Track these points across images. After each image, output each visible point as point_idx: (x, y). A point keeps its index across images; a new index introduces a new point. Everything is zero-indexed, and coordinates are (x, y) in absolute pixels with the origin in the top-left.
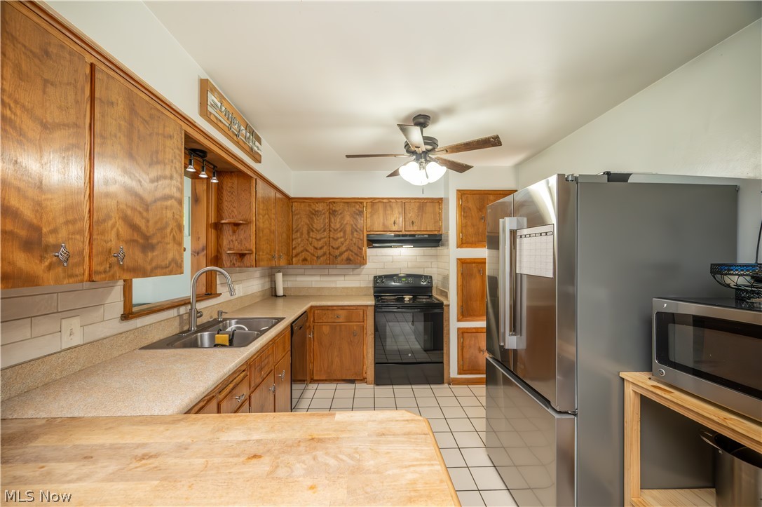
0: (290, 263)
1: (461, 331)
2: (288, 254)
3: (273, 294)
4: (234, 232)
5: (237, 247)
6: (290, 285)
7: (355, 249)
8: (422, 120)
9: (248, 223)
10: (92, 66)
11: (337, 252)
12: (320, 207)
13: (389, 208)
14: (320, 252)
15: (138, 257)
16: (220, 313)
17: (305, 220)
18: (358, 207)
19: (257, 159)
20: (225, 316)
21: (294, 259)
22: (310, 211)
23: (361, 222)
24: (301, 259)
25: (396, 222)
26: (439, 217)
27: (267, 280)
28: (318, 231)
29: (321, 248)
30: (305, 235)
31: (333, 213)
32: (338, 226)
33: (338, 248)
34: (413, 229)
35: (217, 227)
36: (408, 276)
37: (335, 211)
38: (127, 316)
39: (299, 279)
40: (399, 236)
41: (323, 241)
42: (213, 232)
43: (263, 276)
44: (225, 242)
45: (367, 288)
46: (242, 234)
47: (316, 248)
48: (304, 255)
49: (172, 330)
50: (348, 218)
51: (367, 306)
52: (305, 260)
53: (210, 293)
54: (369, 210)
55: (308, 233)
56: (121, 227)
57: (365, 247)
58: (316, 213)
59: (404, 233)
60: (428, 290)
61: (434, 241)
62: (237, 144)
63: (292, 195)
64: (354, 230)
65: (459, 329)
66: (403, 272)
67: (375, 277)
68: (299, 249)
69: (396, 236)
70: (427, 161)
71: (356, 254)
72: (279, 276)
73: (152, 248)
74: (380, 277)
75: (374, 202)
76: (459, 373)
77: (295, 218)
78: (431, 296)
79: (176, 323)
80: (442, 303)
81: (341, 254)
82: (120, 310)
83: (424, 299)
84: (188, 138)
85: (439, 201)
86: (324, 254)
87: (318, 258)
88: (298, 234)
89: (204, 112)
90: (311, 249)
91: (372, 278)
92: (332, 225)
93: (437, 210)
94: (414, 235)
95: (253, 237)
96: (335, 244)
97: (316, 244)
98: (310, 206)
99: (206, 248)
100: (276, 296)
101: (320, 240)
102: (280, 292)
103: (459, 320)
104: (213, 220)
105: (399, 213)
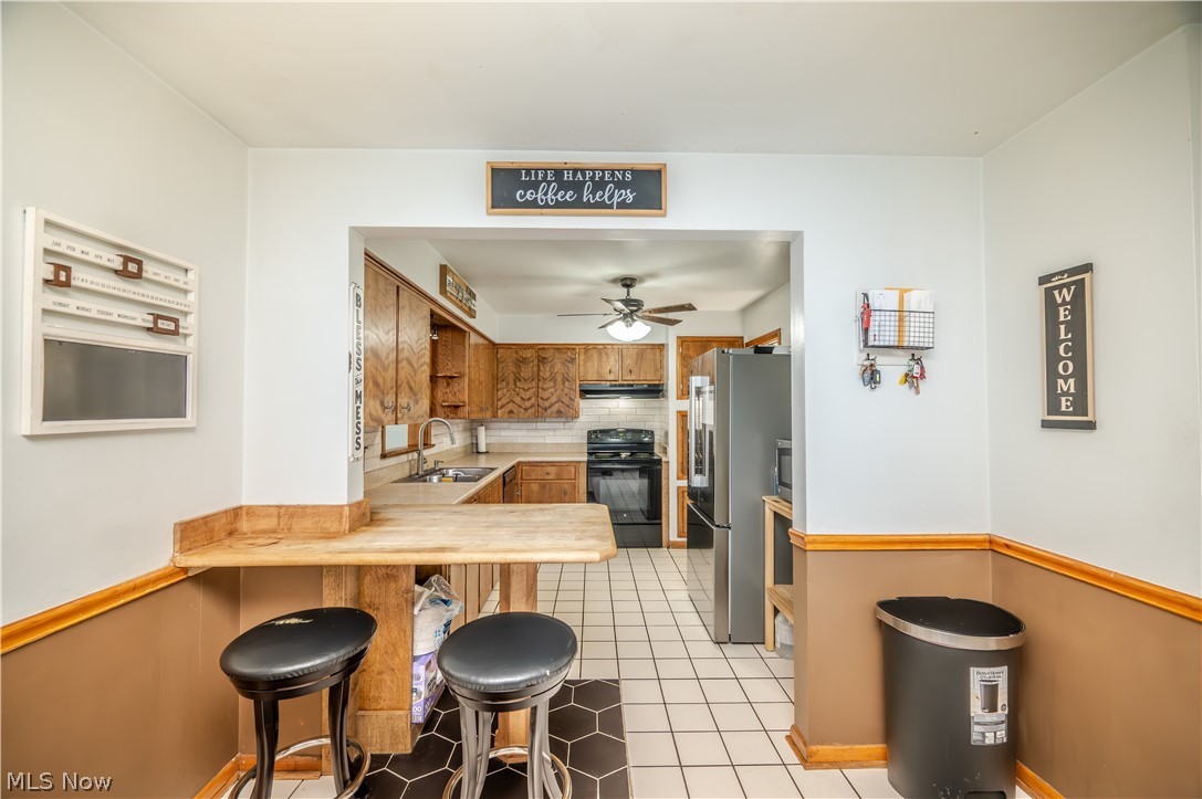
0: (495, 415)
1: (681, 490)
2: (492, 406)
3: (473, 450)
4: (448, 385)
5: (452, 400)
6: (493, 440)
7: (566, 400)
8: (628, 282)
9: (461, 376)
10: (398, 287)
11: (547, 404)
12: (528, 354)
13: (603, 355)
14: (528, 404)
16: (436, 462)
17: (512, 368)
18: (569, 353)
19: (472, 314)
20: (440, 466)
21: (499, 411)
22: (518, 360)
23: (573, 369)
24: (507, 411)
25: (611, 370)
26: (661, 367)
27: (468, 434)
28: (525, 380)
29: (529, 399)
30: (511, 385)
31: (542, 360)
32: (548, 374)
33: (547, 399)
34: (630, 378)
35: (433, 379)
36: (628, 431)
37: (544, 358)
38: (384, 456)
39: (503, 433)
40: (615, 386)
41: (531, 391)
43: (465, 430)
44: (439, 395)
45: (580, 444)
46: (456, 386)
47: (523, 399)
48: (511, 406)
49: (405, 472)
50: (558, 367)
51: (579, 462)
52: (511, 412)
53: (427, 443)
54: (582, 357)
55: (515, 382)
57: (578, 398)
58: (524, 361)
59: (621, 382)
60: (649, 447)
61: (655, 391)
62: (461, 308)
63: (497, 342)
64: (565, 379)
65: (678, 488)
66: (622, 427)
67: (589, 432)
68: (504, 401)
69: (611, 386)
70: (634, 320)
71: (568, 406)
72: (482, 430)
74: (595, 432)
75: (587, 348)
76: (679, 536)
77: (500, 366)
78: (652, 454)
79: (407, 467)
80: (661, 460)
81: (550, 407)
82: (379, 451)
83: (643, 456)
84: (433, 314)
85: (661, 347)
86: (532, 407)
87: (526, 410)
88: (504, 384)
89: (443, 291)
90: (518, 400)
91: (585, 434)
92: (541, 374)
93: (658, 357)
94: (632, 385)
95: (467, 389)
96: (546, 395)
97: (523, 395)
98: (517, 352)
100: (478, 453)
101: (528, 390)
102: (482, 448)
103: (678, 479)
105: (615, 361)
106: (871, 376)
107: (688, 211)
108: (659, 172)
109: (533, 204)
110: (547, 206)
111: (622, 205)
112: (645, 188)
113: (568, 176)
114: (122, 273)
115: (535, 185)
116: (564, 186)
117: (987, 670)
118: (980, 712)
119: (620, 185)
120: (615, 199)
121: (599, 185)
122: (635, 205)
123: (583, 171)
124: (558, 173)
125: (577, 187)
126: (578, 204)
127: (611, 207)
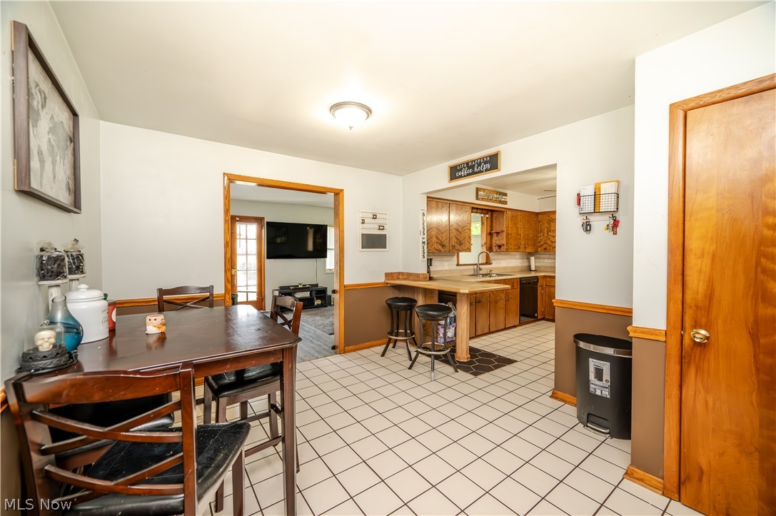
0: (537, 251)
2: (536, 246)
3: (529, 269)
4: (497, 236)
5: (498, 243)
6: (537, 265)
9: (502, 232)
10: (450, 204)
15: (458, 247)
16: (491, 271)
17: (546, 225)
19: (505, 203)
21: (540, 249)
22: (549, 220)
24: (543, 248)
27: (525, 260)
30: (546, 235)
35: (491, 234)
42: (489, 237)
43: (521, 258)
44: (493, 241)
46: (500, 237)
47: (552, 242)
48: (545, 246)
52: (545, 249)
53: (488, 262)
55: (548, 233)
56: (456, 240)
58: (552, 221)
62: (494, 202)
68: (542, 243)
72: (532, 259)
73: (462, 244)
77: (540, 224)
79: (473, 271)
82: (456, 263)
88: (542, 234)
89: (478, 198)
90: (549, 242)
95: (505, 238)
99: (486, 243)
100: (531, 270)
102: (533, 268)
104: (489, 231)
106: (587, 227)
107: (506, 167)
108: (497, 154)
109: (461, 177)
110: (465, 176)
111: (487, 170)
112: (493, 162)
113: (470, 164)
114: (373, 218)
115: (461, 170)
116: (469, 168)
117: (597, 361)
118: (593, 379)
119: (485, 163)
120: (484, 168)
121: (479, 165)
122: (491, 169)
123: (474, 161)
124: (467, 163)
125: (473, 167)
126: (474, 173)
127: (483, 172)
